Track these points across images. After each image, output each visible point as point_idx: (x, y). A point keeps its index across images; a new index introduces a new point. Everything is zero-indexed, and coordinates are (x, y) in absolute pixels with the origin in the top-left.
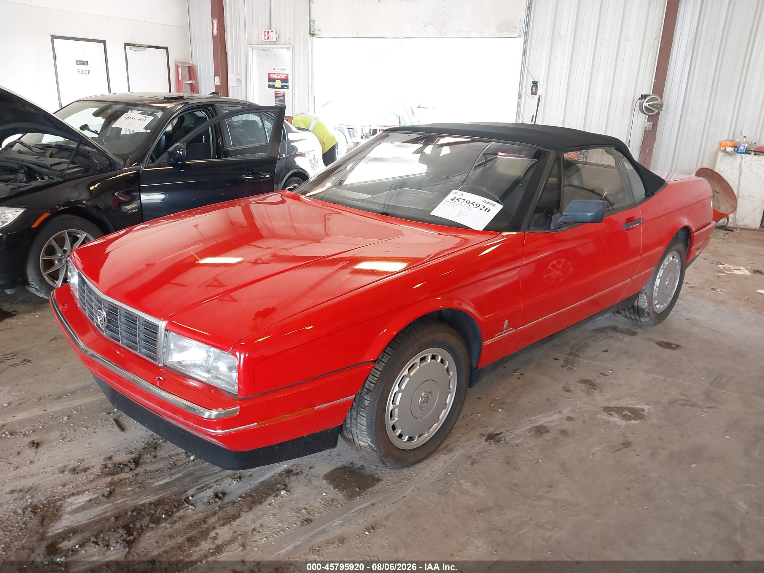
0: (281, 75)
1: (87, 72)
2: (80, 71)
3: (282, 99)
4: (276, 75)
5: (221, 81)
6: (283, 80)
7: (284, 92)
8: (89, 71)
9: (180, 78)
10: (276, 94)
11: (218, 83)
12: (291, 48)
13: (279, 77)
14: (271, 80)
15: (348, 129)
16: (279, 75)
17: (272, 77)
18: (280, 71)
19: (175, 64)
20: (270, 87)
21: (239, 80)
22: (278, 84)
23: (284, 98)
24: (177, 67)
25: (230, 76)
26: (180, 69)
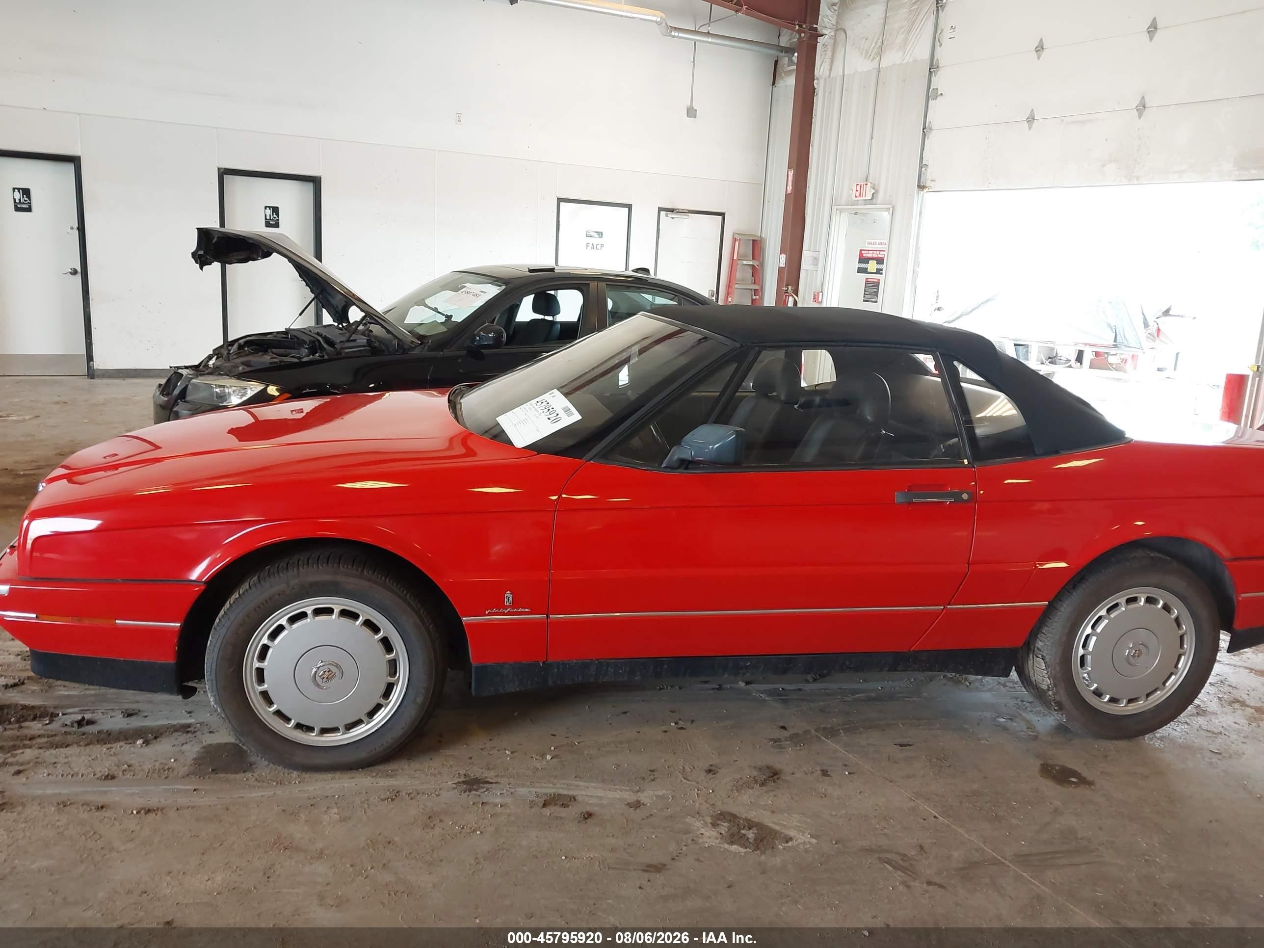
0: (878, 252)
1: (599, 247)
2: (590, 245)
3: (876, 290)
4: (871, 252)
5: (789, 261)
6: (880, 261)
7: (879, 280)
8: (602, 246)
9: (735, 258)
10: (867, 282)
11: (782, 265)
12: (891, 209)
13: (875, 256)
14: (863, 260)
15: (1015, 345)
16: (875, 252)
17: (864, 255)
18: (877, 246)
19: (733, 237)
20: (860, 270)
21: (816, 259)
22: (872, 266)
23: (878, 290)
24: (735, 240)
25: (805, 254)
26: (737, 243)
